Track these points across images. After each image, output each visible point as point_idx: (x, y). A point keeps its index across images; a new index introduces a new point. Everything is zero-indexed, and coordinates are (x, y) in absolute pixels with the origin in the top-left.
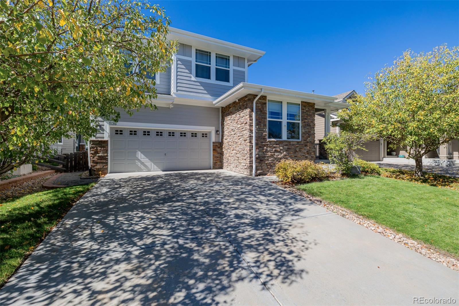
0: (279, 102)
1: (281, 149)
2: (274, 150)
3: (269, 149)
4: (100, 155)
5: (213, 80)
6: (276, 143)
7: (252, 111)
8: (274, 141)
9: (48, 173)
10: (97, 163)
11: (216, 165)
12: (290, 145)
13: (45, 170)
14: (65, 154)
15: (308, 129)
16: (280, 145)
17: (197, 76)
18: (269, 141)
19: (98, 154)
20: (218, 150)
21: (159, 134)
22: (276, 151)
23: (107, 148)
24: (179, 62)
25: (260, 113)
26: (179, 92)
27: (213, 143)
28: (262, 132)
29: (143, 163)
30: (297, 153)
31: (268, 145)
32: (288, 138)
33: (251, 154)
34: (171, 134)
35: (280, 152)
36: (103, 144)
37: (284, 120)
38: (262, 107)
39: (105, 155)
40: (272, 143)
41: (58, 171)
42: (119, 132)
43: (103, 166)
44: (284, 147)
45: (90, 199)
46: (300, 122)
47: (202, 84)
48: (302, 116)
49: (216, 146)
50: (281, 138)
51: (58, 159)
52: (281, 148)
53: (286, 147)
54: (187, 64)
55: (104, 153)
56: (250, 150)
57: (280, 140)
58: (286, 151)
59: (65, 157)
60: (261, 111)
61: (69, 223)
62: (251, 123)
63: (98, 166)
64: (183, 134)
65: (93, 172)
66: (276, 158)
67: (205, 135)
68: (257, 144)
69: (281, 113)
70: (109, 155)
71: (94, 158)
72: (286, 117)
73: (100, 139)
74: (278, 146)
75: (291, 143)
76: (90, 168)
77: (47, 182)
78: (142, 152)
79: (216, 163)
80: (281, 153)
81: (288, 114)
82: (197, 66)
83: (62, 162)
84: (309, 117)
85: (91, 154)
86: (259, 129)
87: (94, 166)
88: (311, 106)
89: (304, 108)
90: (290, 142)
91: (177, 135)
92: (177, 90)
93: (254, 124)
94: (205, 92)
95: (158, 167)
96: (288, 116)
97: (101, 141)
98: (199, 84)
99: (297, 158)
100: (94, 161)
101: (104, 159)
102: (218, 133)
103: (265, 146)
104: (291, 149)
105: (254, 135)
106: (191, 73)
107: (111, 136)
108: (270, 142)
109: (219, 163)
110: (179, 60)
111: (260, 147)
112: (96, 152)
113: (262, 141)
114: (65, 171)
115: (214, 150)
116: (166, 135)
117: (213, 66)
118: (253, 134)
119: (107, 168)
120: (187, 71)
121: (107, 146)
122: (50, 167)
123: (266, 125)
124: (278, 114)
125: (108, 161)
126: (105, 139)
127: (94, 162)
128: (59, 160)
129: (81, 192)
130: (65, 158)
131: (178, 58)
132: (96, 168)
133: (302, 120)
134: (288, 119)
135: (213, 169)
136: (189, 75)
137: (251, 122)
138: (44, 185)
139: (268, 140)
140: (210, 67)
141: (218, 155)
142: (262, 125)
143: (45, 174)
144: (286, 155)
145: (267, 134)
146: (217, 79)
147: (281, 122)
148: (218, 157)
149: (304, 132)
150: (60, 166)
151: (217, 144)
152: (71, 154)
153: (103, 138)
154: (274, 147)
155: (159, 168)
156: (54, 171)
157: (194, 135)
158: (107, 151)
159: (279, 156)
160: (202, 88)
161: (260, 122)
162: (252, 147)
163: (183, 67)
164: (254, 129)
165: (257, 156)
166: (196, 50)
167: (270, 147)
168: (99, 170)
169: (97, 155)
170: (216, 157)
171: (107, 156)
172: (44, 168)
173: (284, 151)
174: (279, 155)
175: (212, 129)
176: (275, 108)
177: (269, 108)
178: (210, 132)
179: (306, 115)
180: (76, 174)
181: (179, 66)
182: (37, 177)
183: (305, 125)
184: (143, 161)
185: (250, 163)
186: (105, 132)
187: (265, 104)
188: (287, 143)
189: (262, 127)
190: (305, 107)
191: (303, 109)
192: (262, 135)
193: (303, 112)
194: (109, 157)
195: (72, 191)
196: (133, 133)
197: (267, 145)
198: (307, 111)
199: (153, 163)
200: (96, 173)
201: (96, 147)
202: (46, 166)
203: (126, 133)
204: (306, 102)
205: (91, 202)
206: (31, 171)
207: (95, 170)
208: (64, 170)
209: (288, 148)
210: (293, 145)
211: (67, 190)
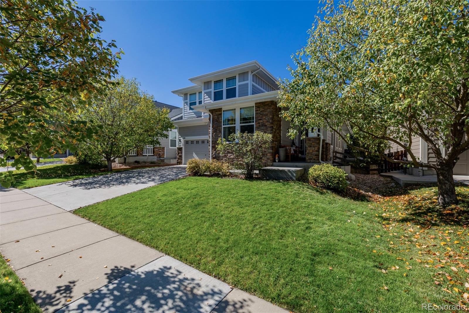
0: (232, 110)
5: (225, 100)
10: (179, 159)
17: (215, 100)
21: (203, 142)
23: (182, 151)
24: (205, 95)
25: (216, 122)
28: (218, 137)
35: (232, 153)
37: (238, 125)
38: (218, 118)
42: (187, 143)
46: (254, 123)
48: (256, 118)
54: (209, 94)
63: (179, 161)
66: (229, 158)
68: (213, 147)
69: (235, 119)
70: (183, 155)
81: (241, 119)
82: (215, 93)
84: (264, 117)
86: (215, 136)
88: (267, 105)
96: (241, 120)
105: (211, 140)
107: (184, 145)
111: (216, 149)
119: (182, 162)
120: (209, 99)
123: (221, 132)
124: (233, 120)
125: (182, 158)
126: (182, 147)
131: (204, 92)
133: (256, 122)
134: (241, 123)
136: (210, 101)
140: (223, 90)
142: (218, 132)
145: (222, 138)
147: (234, 127)
158: (182, 153)
159: (231, 157)
161: (216, 130)
163: (207, 97)
164: (211, 135)
165: (214, 156)
166: (215, 82)
169: (179, 155)
177: (224, 117)
179: (261, 116)
183: (260, 126)
186: (181, 143)
187: (221, 114)
190: (259, 108)
191: (258, 111)
192: (217, 140)
193: (258, 113)
196: (192, 142)
198: (262, 111)
201: (179, 151)
204: (260, 103)
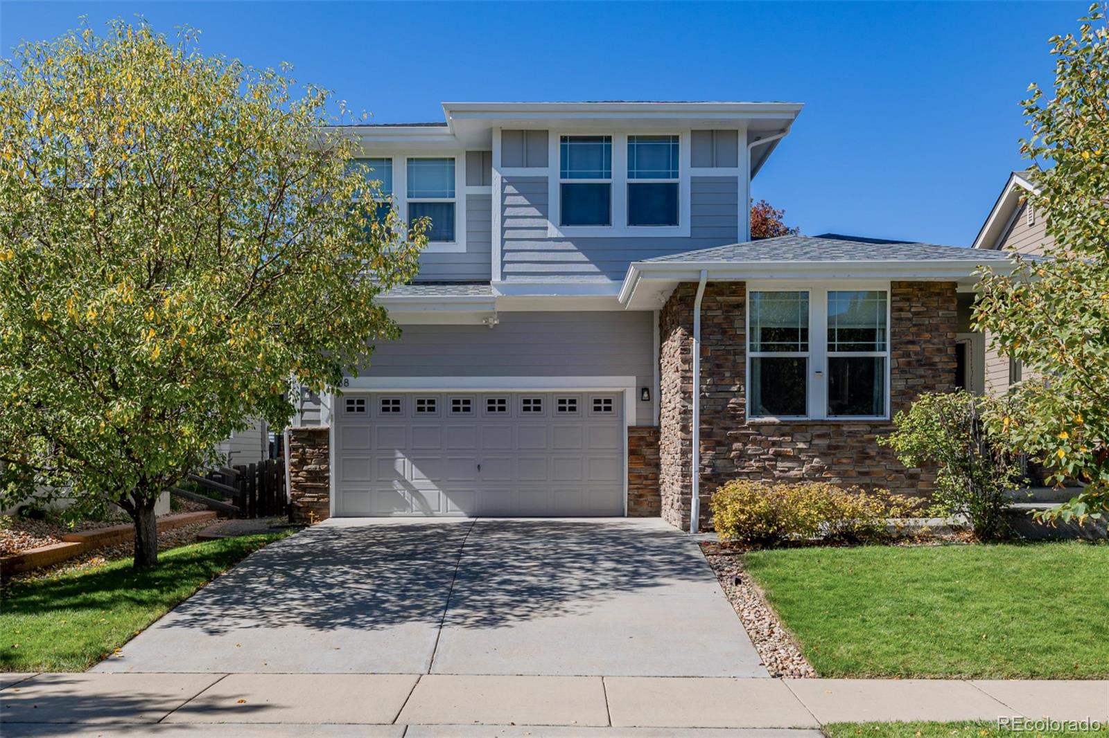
0: (793, 295)
1: (801, 450)
2: (771, 452)
3: (751, 449)
4: (312, 467)
5: (619, 226)
6: (779, 429)
7: (691, 333)
8: (773, 424)
9: (203, 516)
10: (304, 489)
11: (640, 503)
12: (841, 434)
13: (196, 510)
14: (237, 468)
15: (921, 377)
16: (798, 436)
17: (566, 220)
18: (752, 425)
19: (308, 464)
20: (647, 452)
21: (462, 405)
22: (779, 456)
23: (328, 449)
24: (509, 189)
25: (719, 337)
26: (510, 280)
27: (630, 428)
28: (728, 396)
29: (417, 491)
30: (867, 462)
31: (748, 435)
32: (829, 414)
33: (686, 464)
34: (497, 404)
35: (795, 458)
36: (316, 438)
37: (818, 355)
38: (727, 318)
39: (323, 467)
40: (763, 430)
41: (223, 513)
42: (354, 405)
43: (319, 498)
44: (816, 442)
45: (276, 550)
46: (887, 354)
47: (582, 244)
48: (893, 334)
49: (642, 438)
50: (802, 410)
51: (223, 479)
52: (801, 445)
53: (823, 442)
54: (533, 191)
55: (319, 463)
56: (684, 453)
57: (801, 418)
58: (822, 455)
59: (237, 475)
60: (724, 332)
61: (242, 571)
62: (686, 371)
63: (308, 498)
64: (532, 404)
65: (295, 512)
66: (780, 479)
67: (604, 405)
68: (704, 435)
69: (805, 332)
70: (332, 467)
71: (298, 476)
72: (826, 343)
73: (310, 427)
74: (788, 439)
75: (845, 429)
76: (289, 502)
77: (203, 531)
78: (414, 461)
79: (641, 496)
80: (803, 463)
81: (831, 333)
82: (565, 189)
83: (230, 488)
84: (927, 336)
85: (292, 464)
86: (714, 389)
87: (299, 497)
88: (938, 294)
89: (901, 304)
90: (839, 426)
91: (515, 407)
92: (504, 275)
93: (695, 374)
94: (592, 268)
95: (455, 501)
96: (831, 338)
97: (313, 432)
98: (570, 246)
99: (867, 480)
100: (297, 482)
101: (319, 477)
102: (646, 395)
103: (737, 439)
104: (843, 447)
105: (695, 407)
106: (546, 216)
107: (337, 417)
108: (757, 427)
109: (650, 498)
110: (509, 184)
111: (719, 443)
112: (303, 461)
113: (728, 423)
114: (240, 515)
115: (631, 453)
116: (480, 407)
117: (619, 180)
118: (691, 403)
119: (327, 504)
120: (534, 211)
121: (328, 443)
122: (205, 502)
123: (741, 376)
124: (795, 335)
125: (328, 483)
126: (324, 425)
127: (297, 485)
128: (224, 483)
129: (264, 541)
130: (238, 477)
131: (506, 178)
132: (302, 503)
133: (893, 348)
134: (831, 348)
135: (629, 516)
136: (541, 222)
137: (686, 367)
138: (200, 535)
139: (748, 421)
140: (609, 185)
141: (644, 471)
142: (727, 374)
143: (197, 518)
144: (821, 470)
145: (747, 401)
146: (633, 220)
147: (803, 362)
148: (646, 478)
149: (900, 388)
150: (229, 502)
151: (645, 434)
152: (252, 465)
153: (318, 422)
154: (774, 444)
155: (462, 509)
156: (215, 512)
157: (567, 404)
158: (327, 456)
159: (793, 473)
160: (580, 256)
161: (719, 366)
162: (691, 445)
163: (521, 200)
164: (695, 387)
165: (708, 471)
166: (564, 139)
167: (754, 442)
168: (309, 507)
169: (305, 468)
170: (639, 477)
171: (327, 470)
172: (193, 505)
173: (814, 457)
174: (790, 469)
175: (625, 385)
176: (779, 318)
177: (752, 319)
178: (622, 392)
179: (913, 330)
180: (263, 521)
181: (509, 200)
182: (182, 523)
183: (909, 363)
184: (417, 487)
185: (682, 493)
186: (321, 407)
187: (741, 306)
188: (824, 430)
189: (727, 381)
190: (908, 300)
191: (901, 310)
192: (724, 407)
193: (901, 319)
194: (332, 474)
195: (250, 539)
196: (391, 405)
197: (745, 439)
198: (917, 314)
199: (443, 492)
200: (303, 515)
201: (302, 447)
202: (198, 501)
203: (374, 408)
204: (910, 284)
205: (277, 553)
206: (168, 511)
207: (300, 508)
208: (237, 511)
209: (829, 447)
210: (852, 434)
211: (242, 539)
